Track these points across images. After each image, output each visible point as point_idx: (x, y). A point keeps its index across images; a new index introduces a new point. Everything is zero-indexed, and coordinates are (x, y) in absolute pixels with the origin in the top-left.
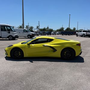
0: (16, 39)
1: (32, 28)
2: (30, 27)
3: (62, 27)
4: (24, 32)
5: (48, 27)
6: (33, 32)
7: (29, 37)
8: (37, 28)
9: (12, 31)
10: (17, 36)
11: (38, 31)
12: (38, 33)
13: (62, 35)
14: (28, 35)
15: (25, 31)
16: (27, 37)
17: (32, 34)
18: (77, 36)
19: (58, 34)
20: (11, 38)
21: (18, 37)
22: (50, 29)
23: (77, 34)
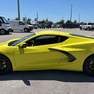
0: (10, 33)
1: (29, 20)
2: (27, 19)
3: (62, 20)
4: (19, 24)
5: (47, 20)
6: (31, 25)
7: (26, 30)
8: (36, 20)
9: (4, 23)
10: (11, 29)
11: (37, 24)
12: (36, 26)
13: (64, 28)
14: (25, 29)
15: (21, 23)
16: (24, 31)
17: (30, 27)
18: (81, 29)
19: (58, 27)
20: (3, 32)
21: (13, 30)
22: (49, 21)
23: (81, 27)
